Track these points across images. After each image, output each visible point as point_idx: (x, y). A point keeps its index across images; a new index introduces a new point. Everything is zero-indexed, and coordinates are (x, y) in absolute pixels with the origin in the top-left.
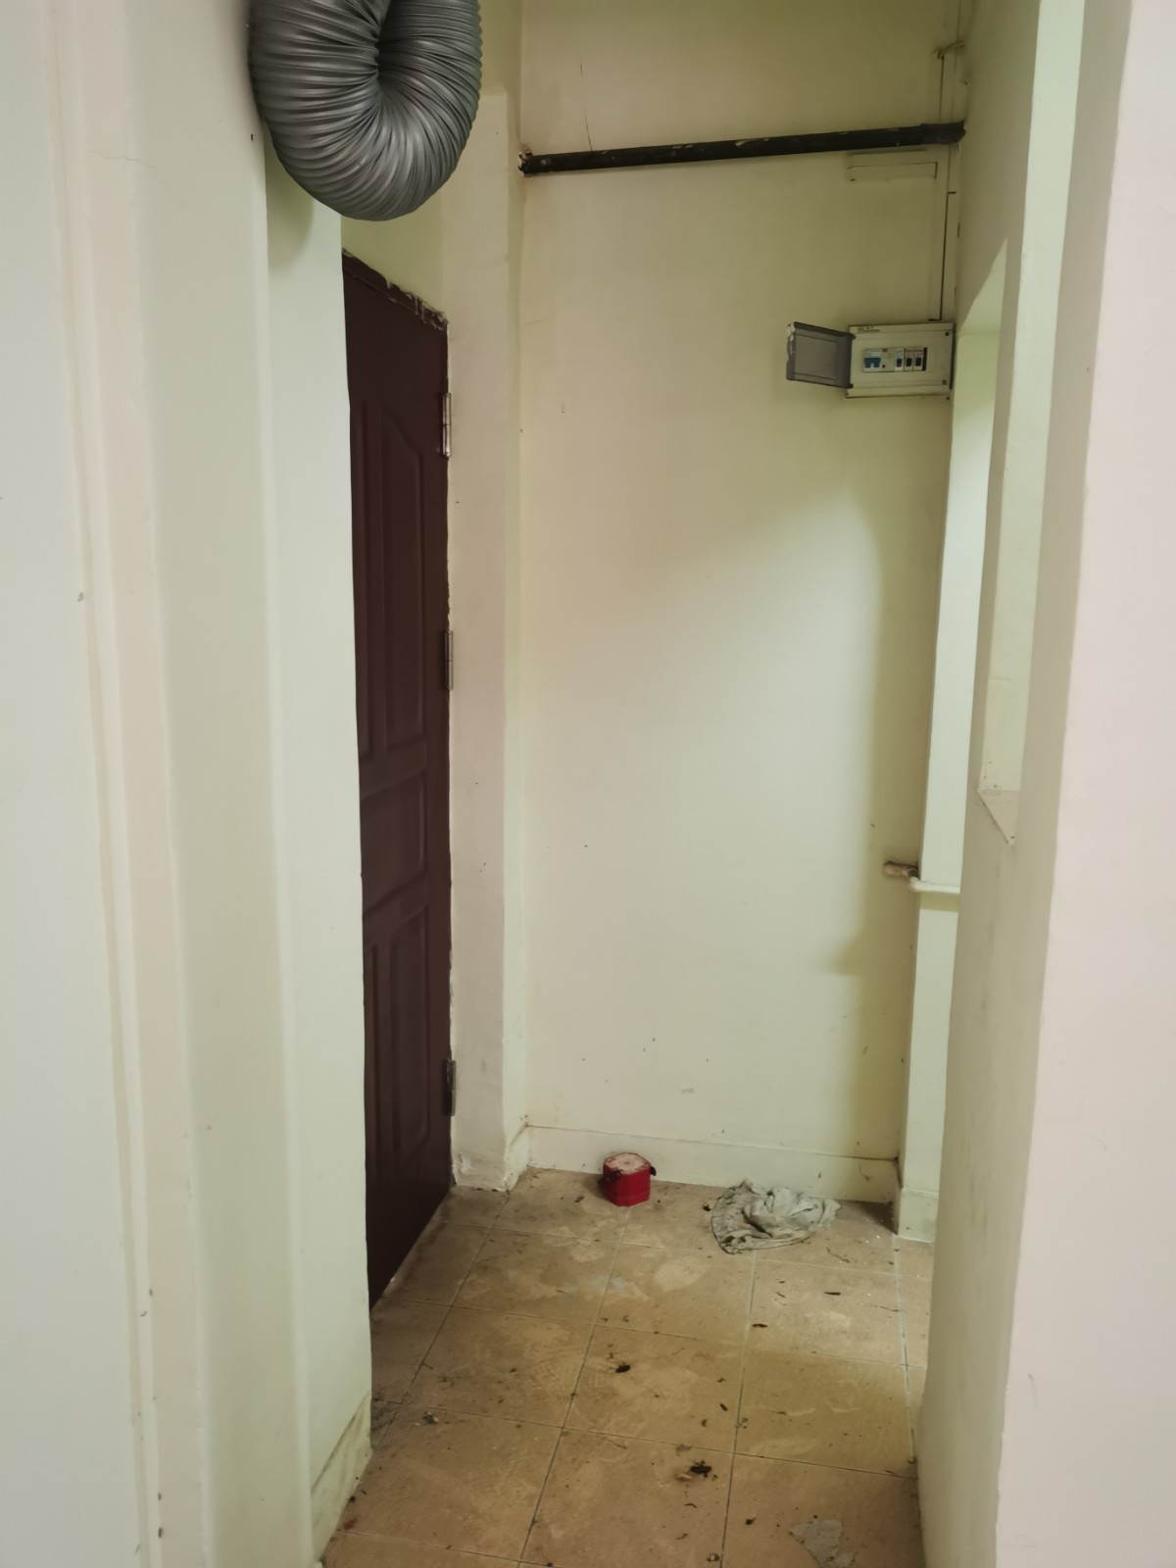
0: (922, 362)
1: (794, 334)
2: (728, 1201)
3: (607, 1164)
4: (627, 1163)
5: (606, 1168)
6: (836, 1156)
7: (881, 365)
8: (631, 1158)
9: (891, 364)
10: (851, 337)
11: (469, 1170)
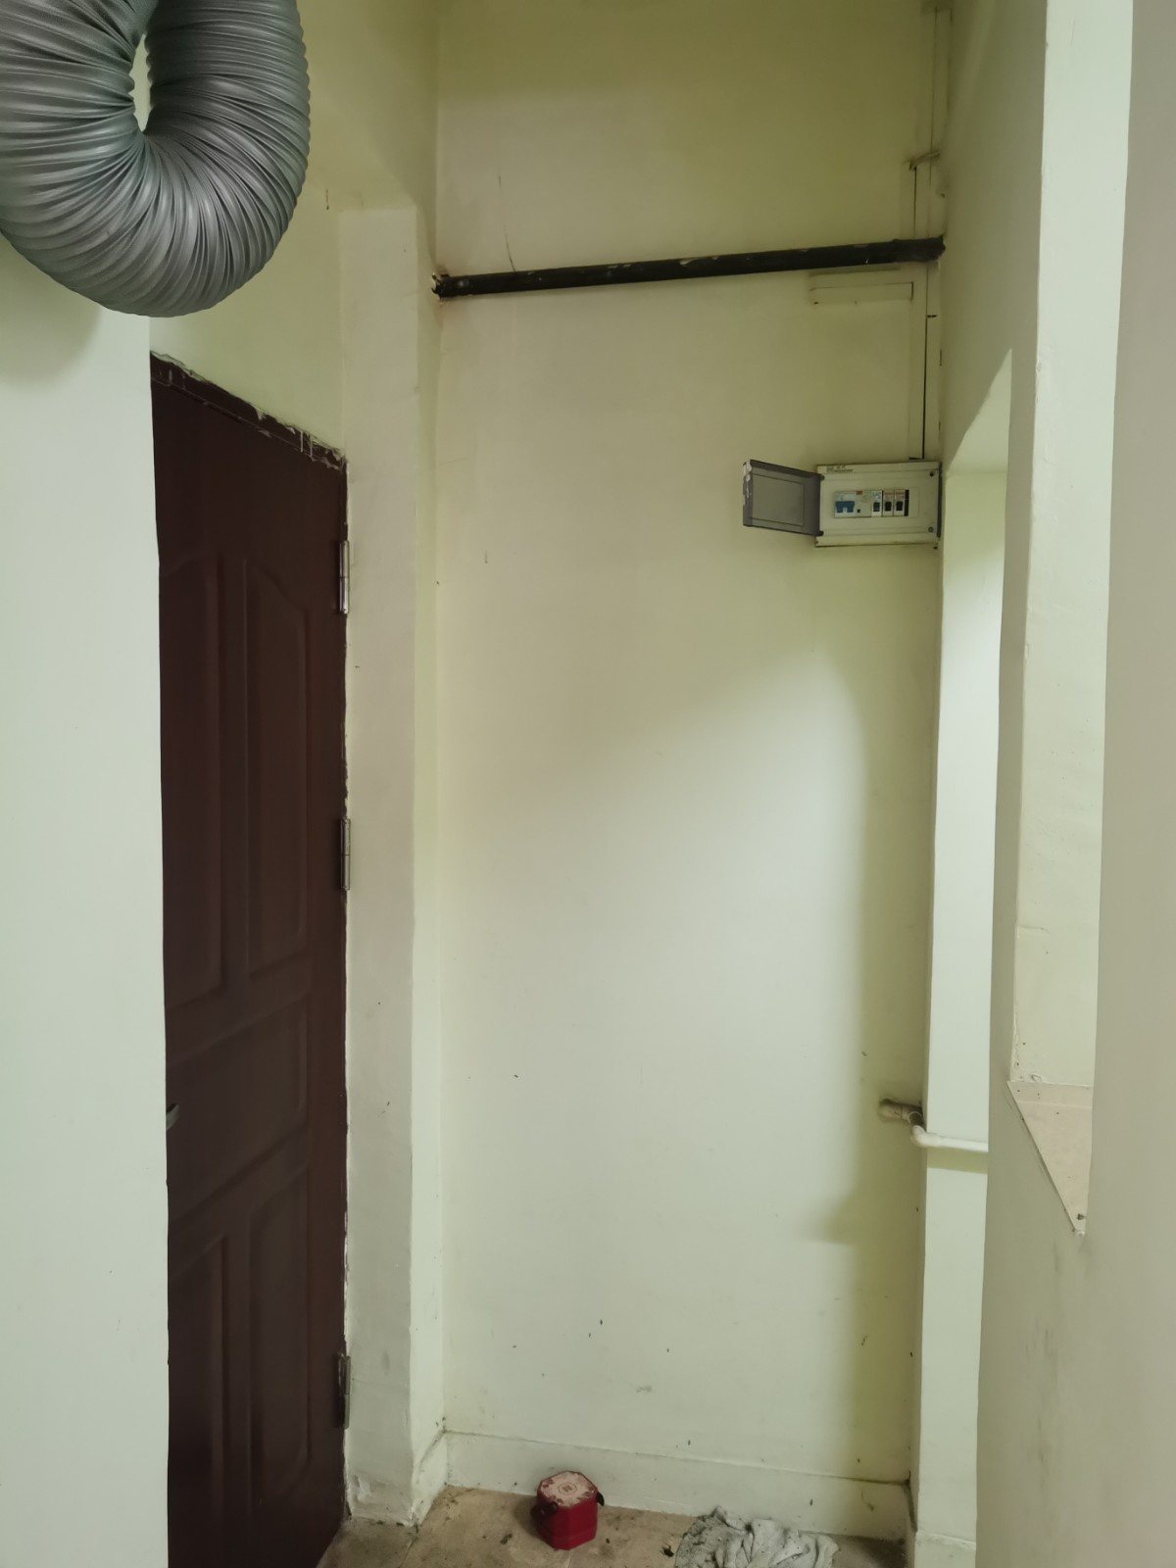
0: (903, 506)
1: (751, 473)
2: (696, 1540)
3: (542, 1489)
4: (567, 1489)
5: (540, 1495)
6: (832, 1477)
7: (855, 510)
8: (572, 1479)
9: (866, 508)
10: (820, 478)
11: (367, 1496)
